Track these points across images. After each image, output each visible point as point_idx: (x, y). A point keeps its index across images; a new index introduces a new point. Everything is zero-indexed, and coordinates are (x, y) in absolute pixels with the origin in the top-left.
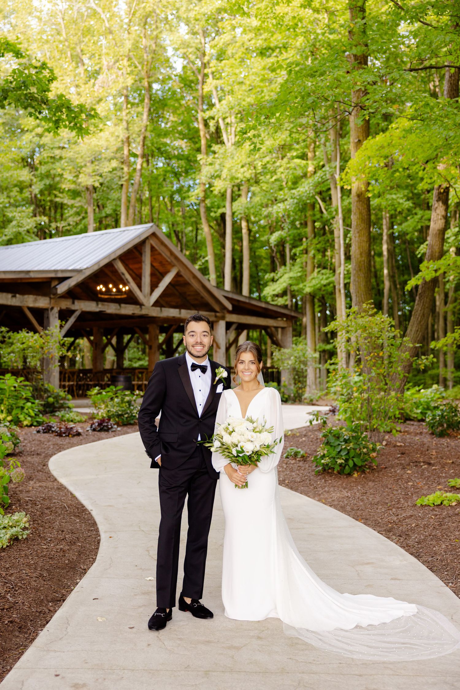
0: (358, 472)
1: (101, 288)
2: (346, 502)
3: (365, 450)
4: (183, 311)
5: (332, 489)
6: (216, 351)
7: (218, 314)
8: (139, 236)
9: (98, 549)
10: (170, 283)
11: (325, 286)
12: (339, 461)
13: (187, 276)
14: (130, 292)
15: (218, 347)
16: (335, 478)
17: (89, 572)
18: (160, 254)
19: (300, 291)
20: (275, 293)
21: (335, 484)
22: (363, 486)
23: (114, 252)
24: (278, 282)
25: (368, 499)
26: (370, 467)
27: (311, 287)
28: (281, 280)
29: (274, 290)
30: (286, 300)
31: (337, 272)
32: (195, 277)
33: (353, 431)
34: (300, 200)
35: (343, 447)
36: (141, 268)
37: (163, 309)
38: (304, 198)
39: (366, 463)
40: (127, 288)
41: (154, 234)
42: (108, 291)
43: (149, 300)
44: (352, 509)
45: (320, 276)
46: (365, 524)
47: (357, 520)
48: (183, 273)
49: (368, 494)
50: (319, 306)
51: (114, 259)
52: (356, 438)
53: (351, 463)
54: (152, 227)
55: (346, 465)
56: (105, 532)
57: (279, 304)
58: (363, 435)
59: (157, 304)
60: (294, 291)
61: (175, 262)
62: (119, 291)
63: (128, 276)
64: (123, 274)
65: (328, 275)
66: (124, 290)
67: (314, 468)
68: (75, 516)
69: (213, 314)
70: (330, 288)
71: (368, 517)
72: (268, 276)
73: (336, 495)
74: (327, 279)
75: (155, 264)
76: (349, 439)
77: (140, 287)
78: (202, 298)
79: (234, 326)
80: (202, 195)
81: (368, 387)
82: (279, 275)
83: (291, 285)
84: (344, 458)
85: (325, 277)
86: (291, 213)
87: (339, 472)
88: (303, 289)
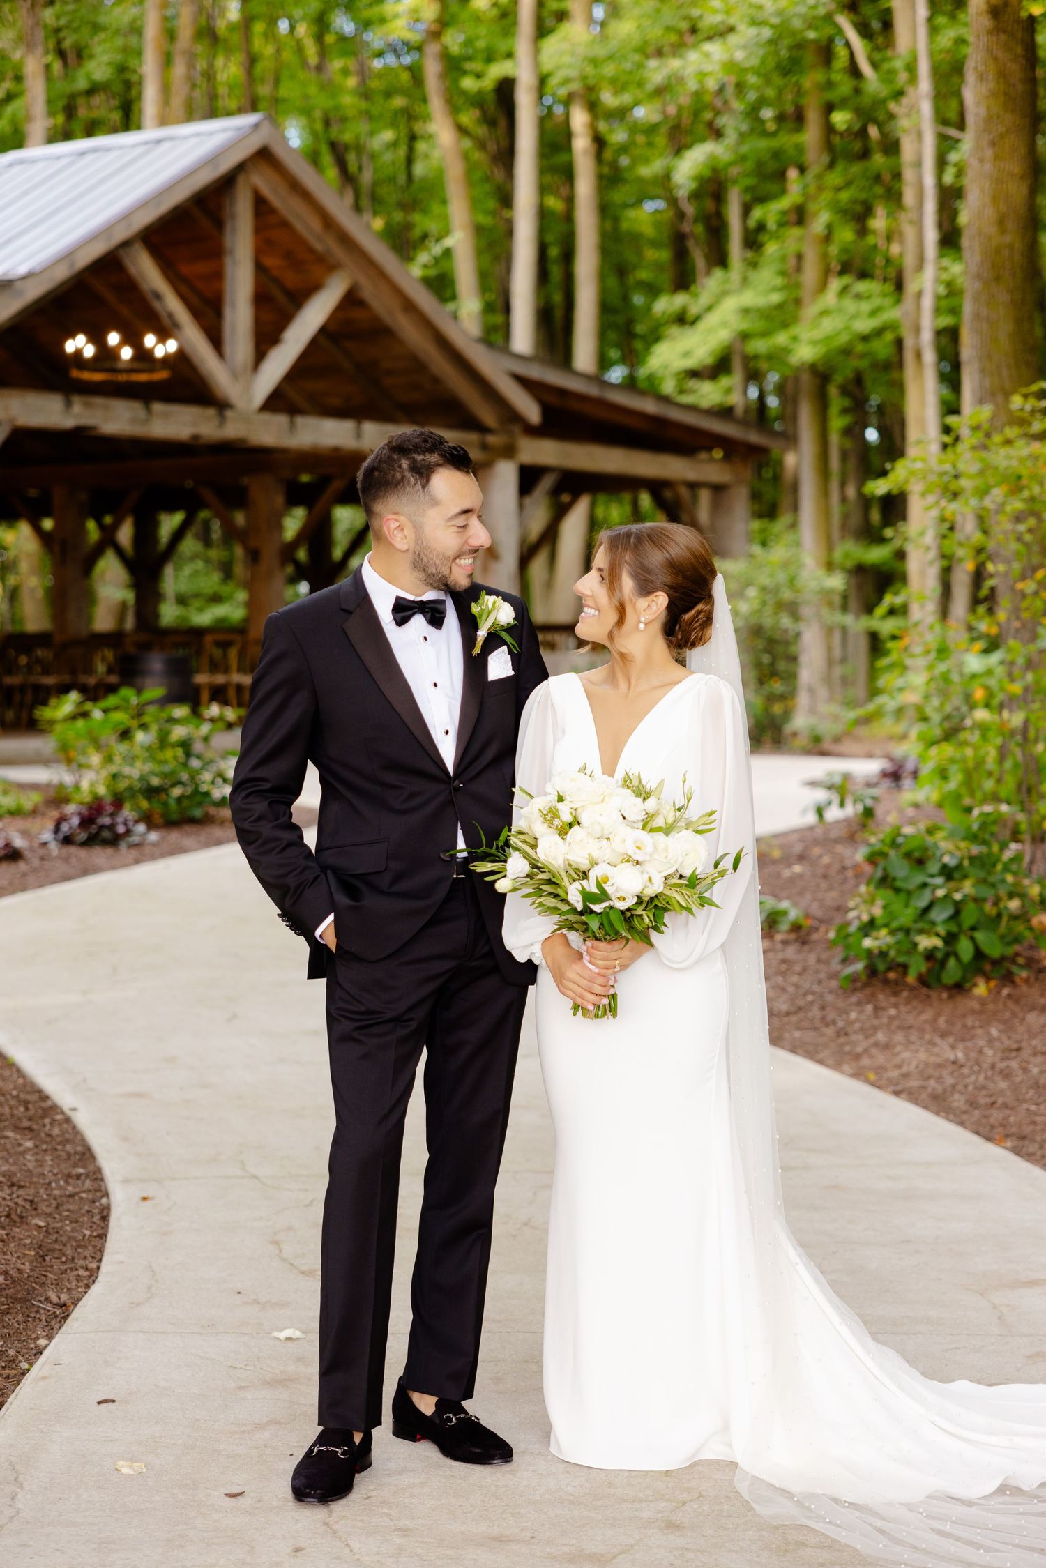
0: (988, 979)
1: (78, 344)
2: (949, 1081)
3: (1014, 905)
5: (899, 1037)
7: (493, 440)
8: (212, 160)
9: (103, 1236)
10: (323, 331)
11: (865, 338)
12: (926, 942)
13: (381, 304)
14: (181, 360)
16: (908, 1002)
17: (78, 1313)
18: (285, 224)
19: (778, 356)
20: (691, 363)
21: (910, 1019)
22: (1008, 1028)
23: (126, 217)
24: (702, 326)
25: (1025, 1070)
26: (1031, 963)
27: (814, 343)
28: (712, 319)
29: (687, 354)
30: (728, 391)
31: (911, 287)
32: (410, 307)
33: (973, 838)
34: (782, 30)
35: (940, 893)
36: (218, 276)
37: (300, 420)
38: (797, 24)
39: (1016, 948)
40: (172, 346)
41: (264, 156)
42: (106, 355)
43: (248, 388)
44: (973, 1104)
45: (850, 305)
46: (1017, 1151)
47: (989, 1139)
48: (368, 292)
49: (1025, 1053)
50: (845, 411)
51: (126, 244)
52: (984, 863)
53: (965, 948)
54: (256, 126)
55: (947, 955)
56: (126, 1181)
57: (705, 403)
58: (1007, 855)
59: (277, 402)
60: (756, 357)
61: (339, 252)
62: (143, 355)
63: (173, 304)
64: (158, 296)
65: (877, 302)
66: (159, 352)
67: (835, 965)
68: (16, 1128)
70: (882, 348)
71: (1027, 1129)
72: (665, 304)
73: (914, 1056)
74: (874, 313)
75: (270, 262)
76: (959, 867)
77: (216, 339)
78: (436, 381)
79: (547, 482)
80: (428, 14)
81: (1026, 689)
82: (704, 299)
83: (745, 336)
84: (941, 930)
85: (865, 307)
86: (752, 79)
87: (923, 981)
88: (786, 351)
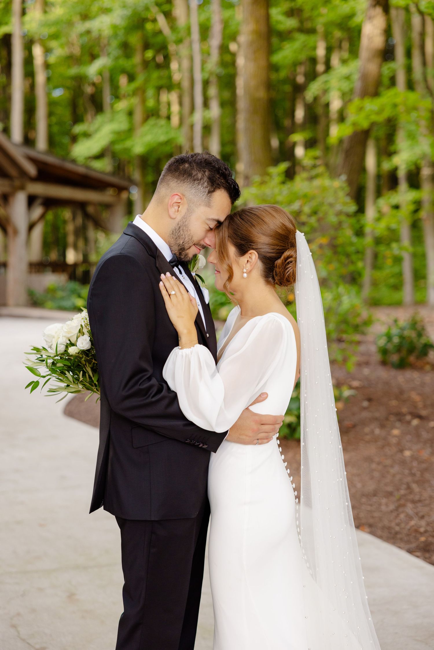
6: (13, 239)
11: (163, 144)
15: (16, 232)
19: (126, 151)
24: (93, 138)
27: (142, 146)
28: (98, 135)
60: (117, 152)
69: (7, 182)
74: (165, 133)
79: (39, 201)
85: (162, 131)
88: (130, 149)
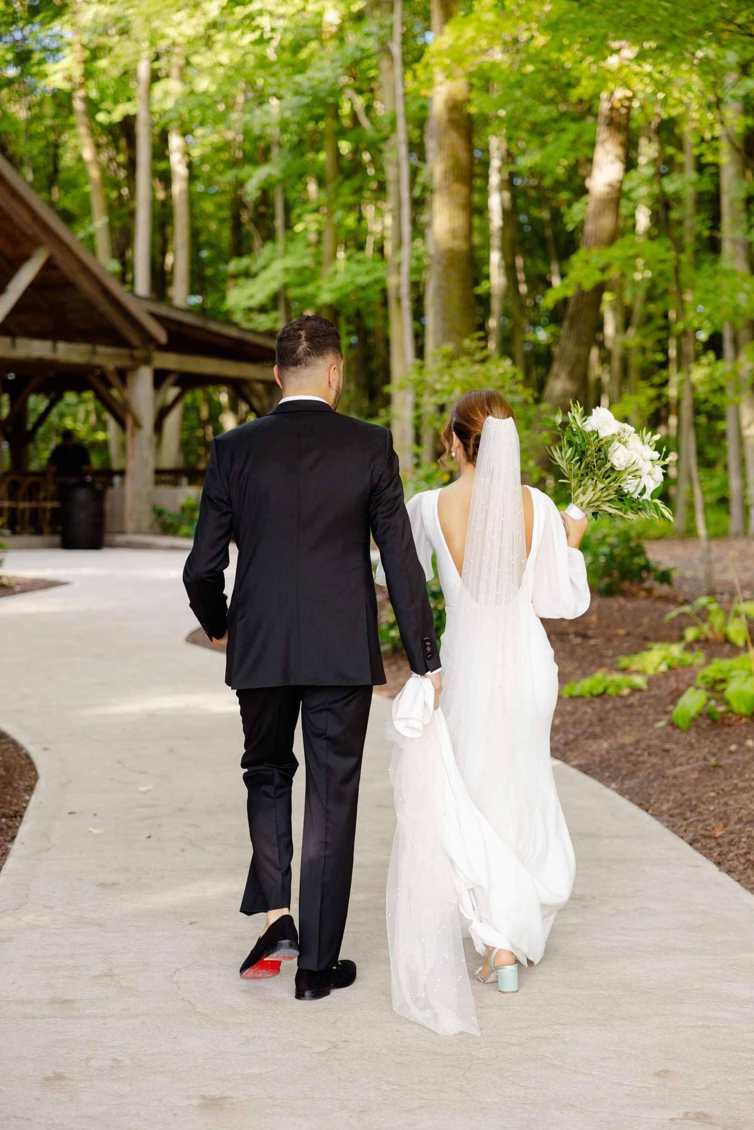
4: (62, 346)
6: (133, 435)
7: (137, 353)
10: (31, 284)
11: (364, 288)
13: (67, 267)
15: (137, 424)
19: (307, 301)
20: (253, 303)
24: (258, 279)
27: (332, 291)
28: (265, 275)
29: (251, 297)
30: (276, 321)
31: (394, 259)
34: (314, 98)
37: (18, 340)
45: (354, 267)
48: (60, 259)
57: (261, 328)
59: (3, 329)
60: (294, 299)
61: (42, 236)
65: (371, 265)
69: (125, 352)
70: (375, 294)
72: (234, 265)
74: (368, 273)
78: (102, 316)
79: (171, 379)
80: (77, 72)
82: (261, 261)
83: (286, 287)
85: (363, 268)
88: (314, 296)
